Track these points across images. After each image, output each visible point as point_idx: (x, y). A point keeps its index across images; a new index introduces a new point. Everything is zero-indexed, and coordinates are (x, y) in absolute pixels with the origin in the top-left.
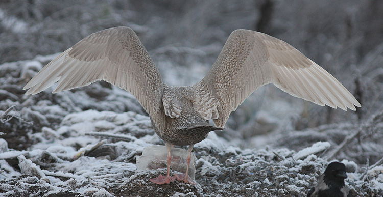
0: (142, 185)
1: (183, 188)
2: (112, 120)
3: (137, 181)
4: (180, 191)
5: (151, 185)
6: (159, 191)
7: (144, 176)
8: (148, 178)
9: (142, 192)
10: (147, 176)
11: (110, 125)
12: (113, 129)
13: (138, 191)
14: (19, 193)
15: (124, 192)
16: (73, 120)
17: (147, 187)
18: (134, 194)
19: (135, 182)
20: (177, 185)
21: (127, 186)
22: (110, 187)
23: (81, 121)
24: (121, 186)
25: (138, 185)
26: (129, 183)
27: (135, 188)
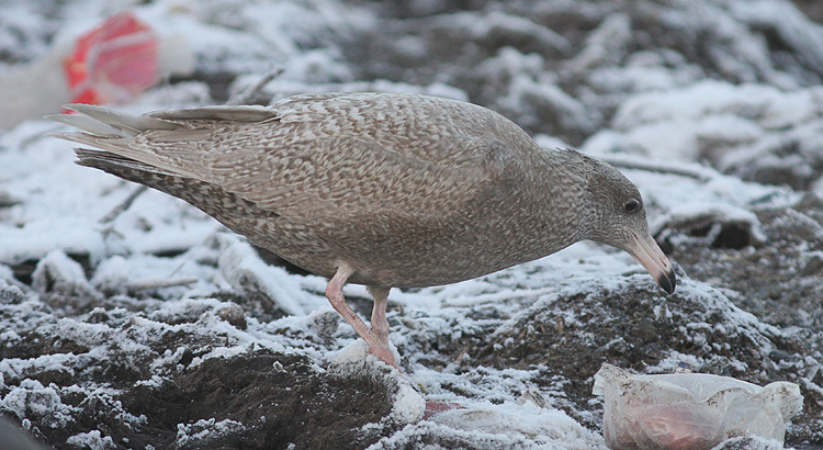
0: (565, 327)
1: (700, 338)
2: (757, 115)
3: (552, 316)
4: (688, 348)
5: (591, 328)
6: (612, 348)
7: (579, 297)
8: (588, 305)
9: (557, 352)
10: (588, 298)
11: (743, 128)
12: (750, 142)
13: (547, 346)
14: (124, 355)
15: (501, 352)
16: (648, 114)
17: (581, 334)
18: (531, 357)
19: (543, 317)
20: (682, 329)
21: (517, 331)
22: (464, 335)
23: (668, 117)
24: (499, 330)
25: (552, 327)
26: (527, 320)
27: (539, 337)
